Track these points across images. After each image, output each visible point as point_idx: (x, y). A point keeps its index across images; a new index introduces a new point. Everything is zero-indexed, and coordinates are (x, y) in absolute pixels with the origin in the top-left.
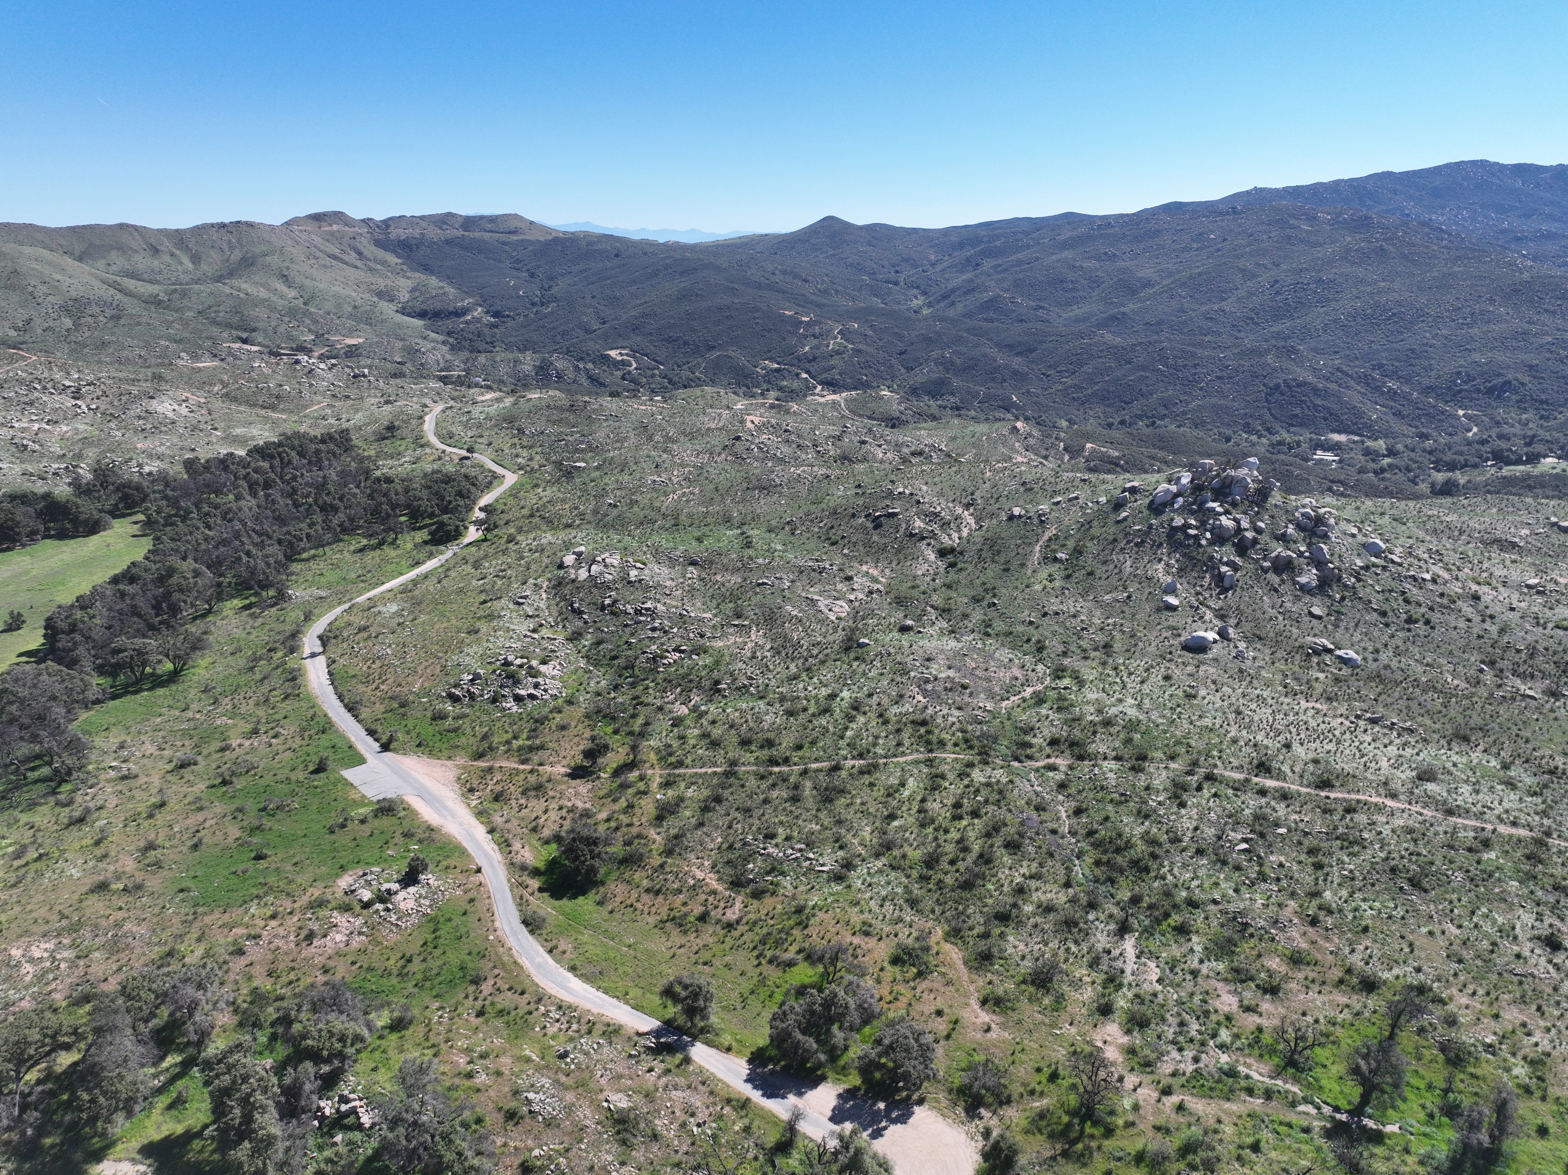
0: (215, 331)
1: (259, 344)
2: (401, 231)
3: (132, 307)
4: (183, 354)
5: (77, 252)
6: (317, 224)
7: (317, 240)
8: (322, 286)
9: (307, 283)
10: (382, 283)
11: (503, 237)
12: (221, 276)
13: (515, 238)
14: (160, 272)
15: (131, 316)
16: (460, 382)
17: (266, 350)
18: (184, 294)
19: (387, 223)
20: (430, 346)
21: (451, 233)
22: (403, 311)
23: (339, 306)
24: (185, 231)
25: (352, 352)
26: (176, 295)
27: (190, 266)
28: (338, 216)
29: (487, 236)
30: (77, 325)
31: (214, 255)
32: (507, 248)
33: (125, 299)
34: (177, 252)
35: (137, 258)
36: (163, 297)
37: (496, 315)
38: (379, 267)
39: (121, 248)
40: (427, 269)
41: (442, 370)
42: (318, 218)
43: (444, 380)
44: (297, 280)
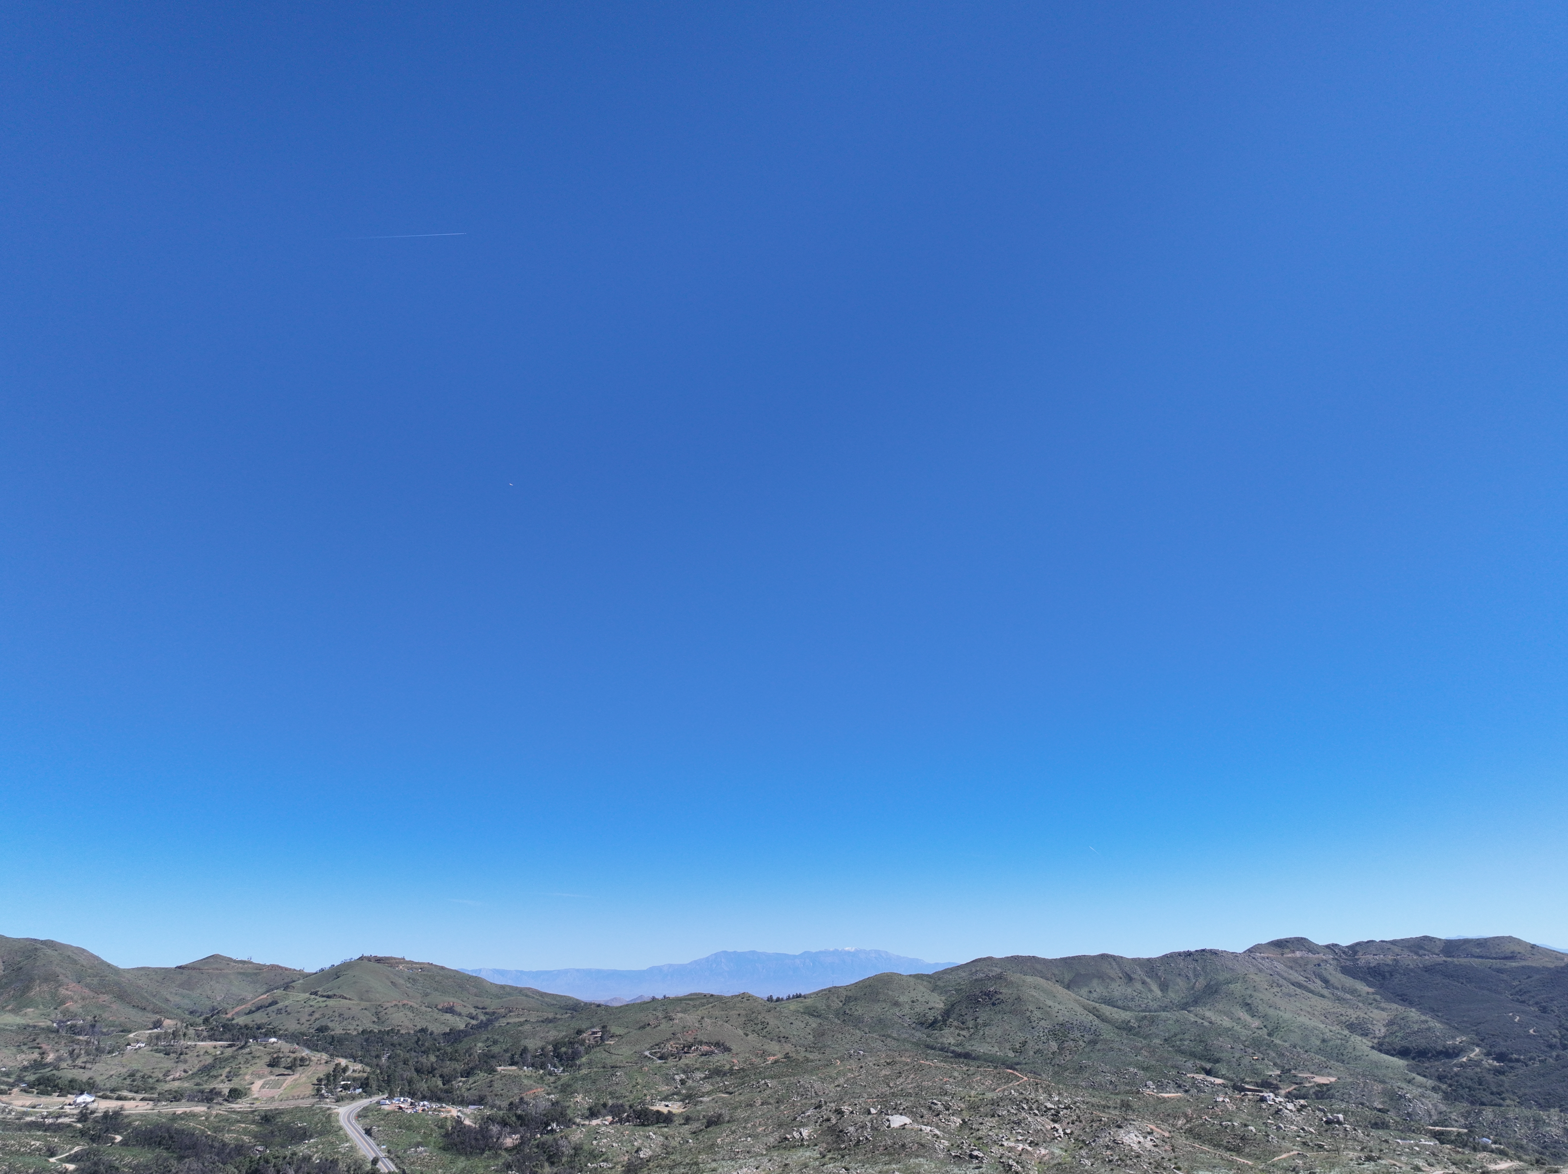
0: (1180, 1059)
1: (1223, 1077)
2: (1370, 957)
3: (1107, 1033)
4: (1150, 1083)
5: (1066, 981)
6: (1279, 950)
7: (1280, 967)
8: (1287, 1016)
9: (1271, 1012)
10: (1353, 1015)
11: (1497, 964)
12: (1187, 1003)
13: (1514, 964)
14: (1133, 999)
15: (1106, 1041)
16: (1460, 1142)
17: (1230, 1084)
18: (1153, 1021)
19: (1354, 949)
20: (1417, 1091)
21: (1429, 959)
22: (1380, 1047)
23: (1306, 1038)
24: (1155, 960)
25: (1323, 1093)
26: (1146, 1022)
27: (1159, 993)
28: (1301, 943)
29: (1475, 962)
30: (1061, 1048)
31: (1181, 983)
32: (1504, 976)
33: (1102, 1025)
34: (1148, 980)
35: (1114, 985)
36: (1134, 1023)
37: (1500, 1057)
38: (1348, 996)
39: (1102, 977)
40: (1404, 999)
41: (1435, 1124)
42: (1280, 944)
43: (1439, 1137)
44: (1260, 1008)
